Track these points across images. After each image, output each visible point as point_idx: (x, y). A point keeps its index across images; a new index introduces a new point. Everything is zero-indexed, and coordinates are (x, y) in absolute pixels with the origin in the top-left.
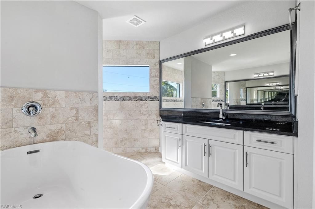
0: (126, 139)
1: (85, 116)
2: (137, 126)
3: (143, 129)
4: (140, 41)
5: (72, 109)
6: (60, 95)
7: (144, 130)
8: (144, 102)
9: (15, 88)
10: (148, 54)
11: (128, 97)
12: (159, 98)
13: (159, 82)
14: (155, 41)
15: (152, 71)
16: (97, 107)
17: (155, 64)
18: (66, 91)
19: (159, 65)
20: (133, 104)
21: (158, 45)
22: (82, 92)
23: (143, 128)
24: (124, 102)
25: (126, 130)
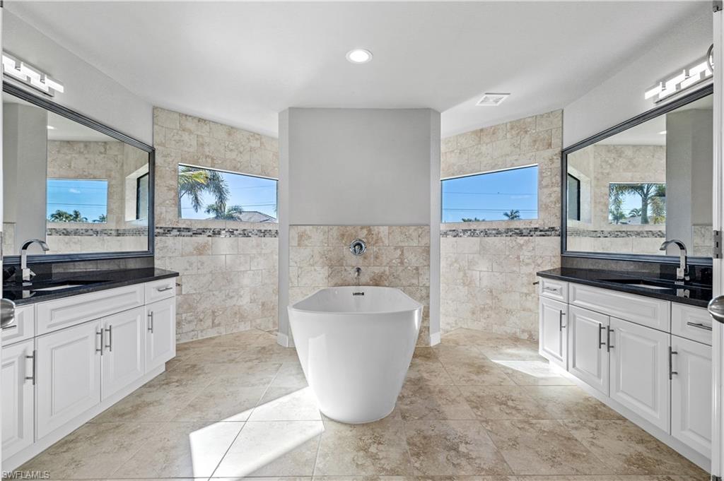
0: (491, 307)
1: (412, 259)
2: (511, 286)
3: (522, 293)
4: (519, 121)
5: (396, 248)
6: (384, 231)
7: (526, 294)
8: (525, 238)
9: (346, 226)
10: (535, 141)
11: (494, 229)
12: (560, 231)
13: (560, 195)
14: (552, 112)
15: (544, 175)
16: (429, 247)
17: (551, 160)
18: (390, 226)
19: (560, 159)
20: (504, 242)
21: (560, 118)
22: (409, 226)
23: (525, 290)
24: (487, 239)
25: (491, 292)
